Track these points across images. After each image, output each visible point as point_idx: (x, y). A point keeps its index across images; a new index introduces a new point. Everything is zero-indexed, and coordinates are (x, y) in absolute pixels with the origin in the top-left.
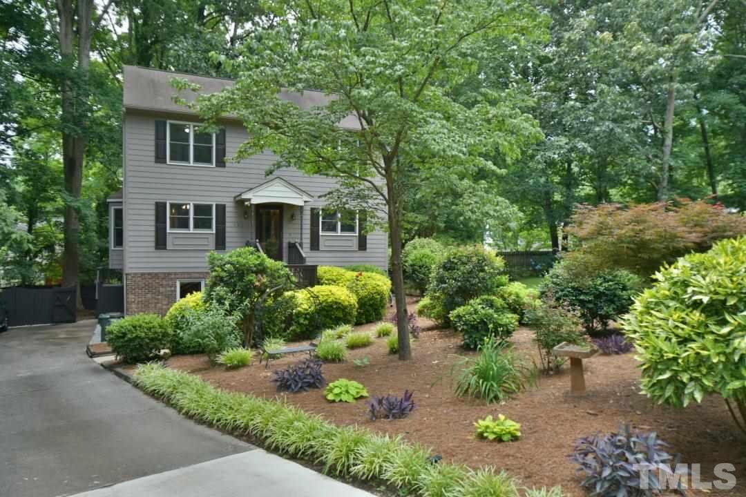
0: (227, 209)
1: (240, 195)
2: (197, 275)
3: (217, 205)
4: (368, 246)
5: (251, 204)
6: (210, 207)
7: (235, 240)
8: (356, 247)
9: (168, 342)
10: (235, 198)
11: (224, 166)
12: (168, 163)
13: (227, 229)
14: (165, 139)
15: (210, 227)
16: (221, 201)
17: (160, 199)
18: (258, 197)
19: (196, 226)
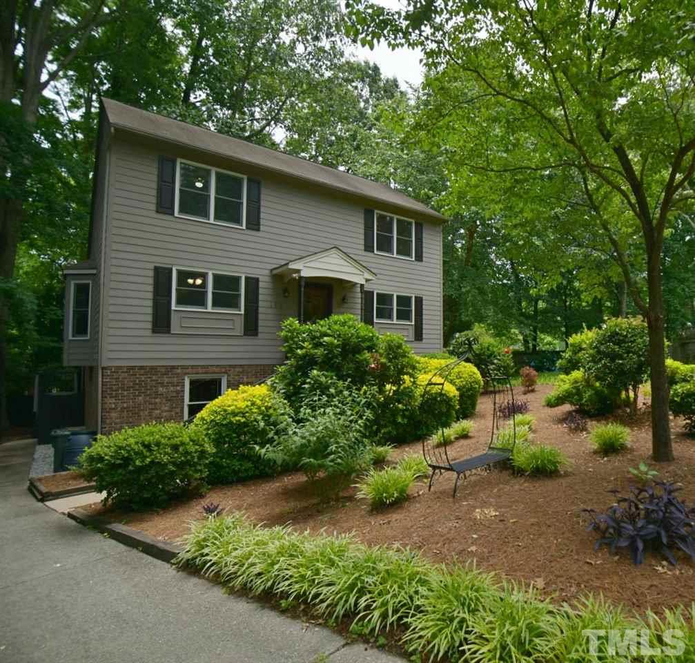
0: (261, 284)
1: (287, 264)
2: (217, 370)
3: (247, 278)
4: (424, 336)
5: (301, 278)
6: (237, 279)
7: (270, 324)
8: (412, 337)
9: (206, 465)
10: (272, 270)
11: (258, 230)
12: (176, 214)
13: (260, 310)
14: (174, 182)
15: (236, 305)
16: (253, 273)
17: (163, 262)
18: (310, 269)
19: (215, 304)
